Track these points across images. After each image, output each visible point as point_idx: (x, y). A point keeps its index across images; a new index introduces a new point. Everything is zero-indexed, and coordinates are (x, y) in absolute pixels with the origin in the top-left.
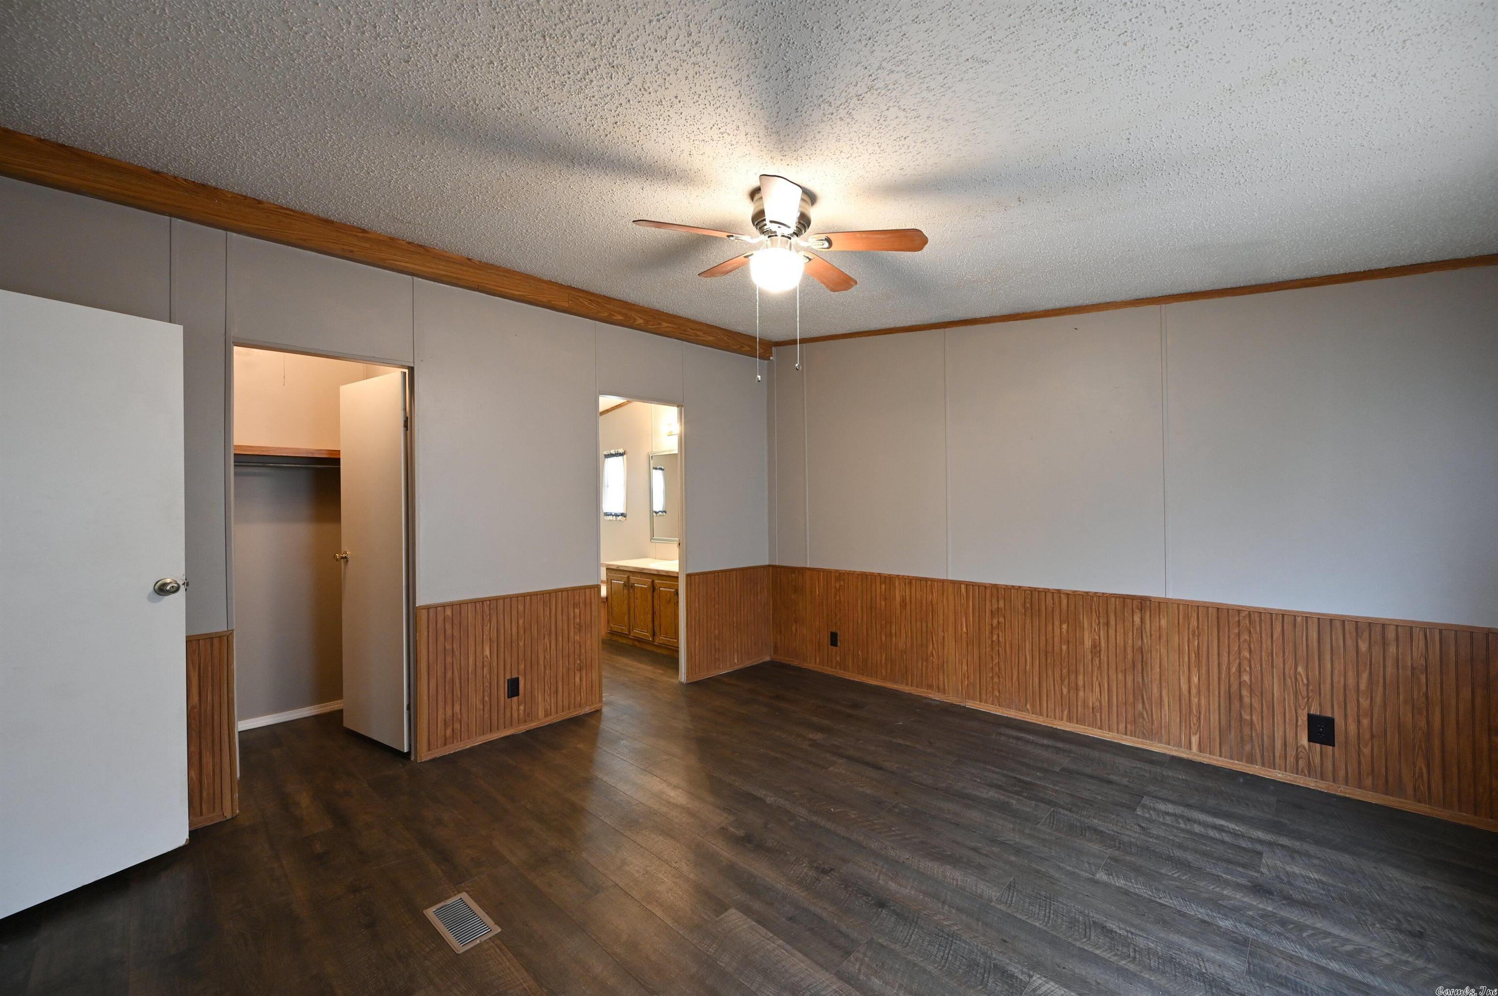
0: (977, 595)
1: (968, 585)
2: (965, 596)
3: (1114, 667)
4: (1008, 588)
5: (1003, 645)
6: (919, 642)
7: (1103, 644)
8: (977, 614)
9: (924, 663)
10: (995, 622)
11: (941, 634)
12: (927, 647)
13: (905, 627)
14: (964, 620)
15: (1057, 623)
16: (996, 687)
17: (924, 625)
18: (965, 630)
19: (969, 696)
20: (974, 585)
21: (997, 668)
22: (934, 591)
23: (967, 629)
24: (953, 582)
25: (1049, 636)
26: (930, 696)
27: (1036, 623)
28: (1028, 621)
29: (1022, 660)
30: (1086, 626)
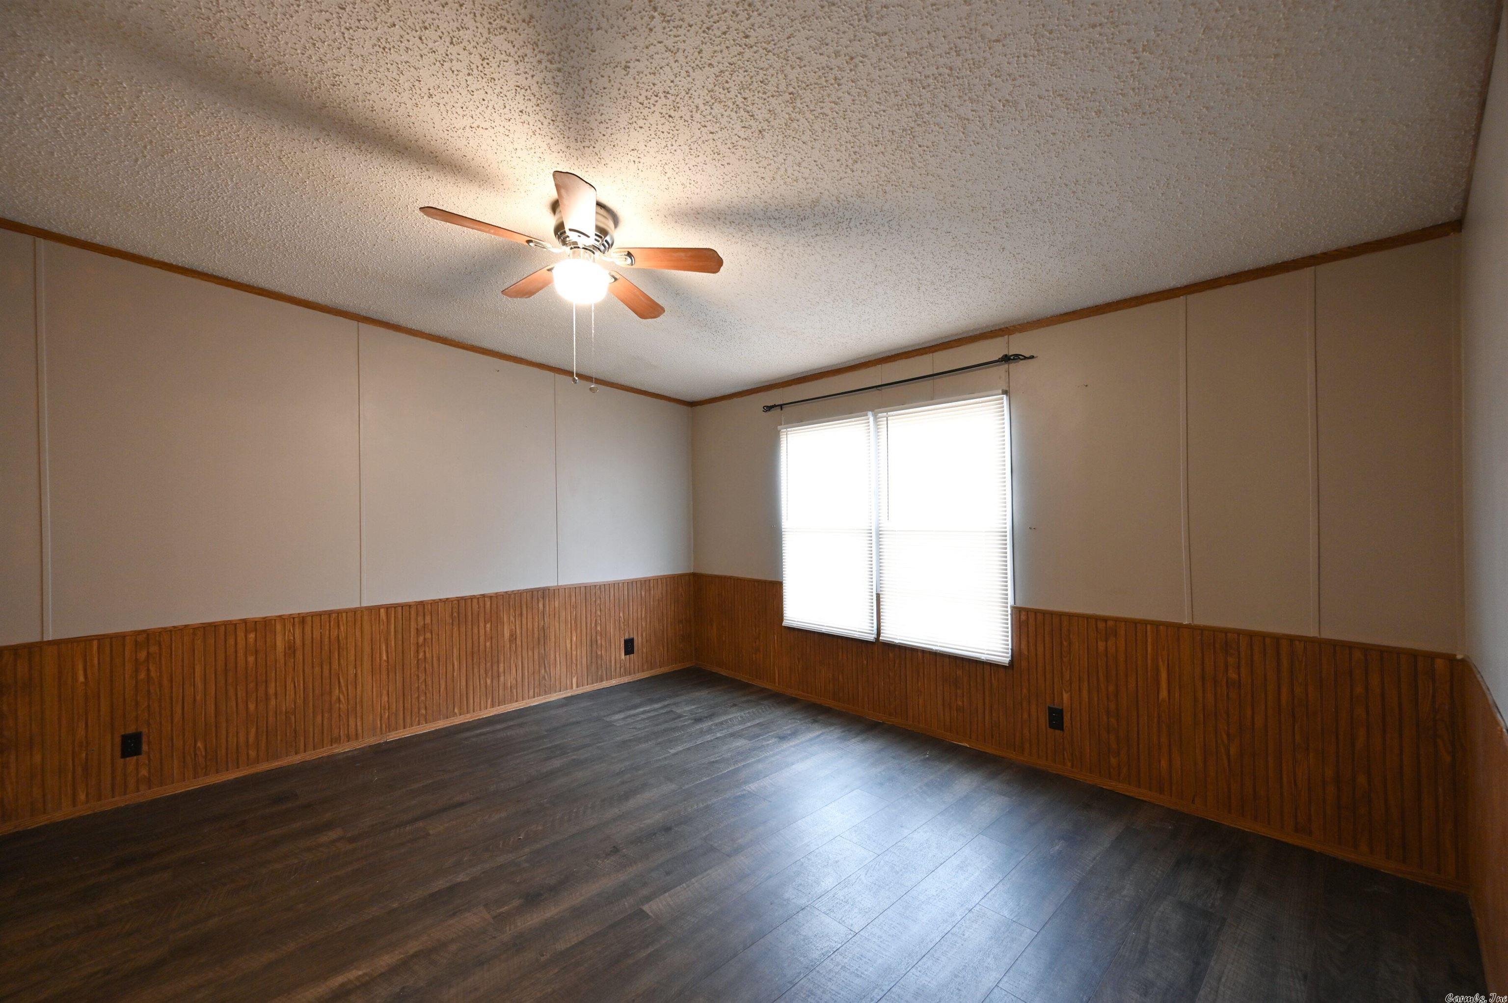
0: (400, 617)
1: (388, 608)
2: (385, 620)
3: (526, 647)
4: (435, 603)
5: (430, 660)
6: (317, 692)
7: (518, 632)
8: (400, 637)
9: (326, 715)
10: (421, 639)
11: (352, 671)
12: (330, 693)
13: (293, 679)
14: (384, 648)
15: (482, 625)
16: (422, 705)
17: (326, 668)
18: (385, 658)
19: (389, 729)
20: (395, 606)
21: (424, 686)
22: (341, 623)
23: (388, 657)
24: (370, 609)
25: (476, 638)
26: (336, 751)
27: (463, 629)
28: (455, 629)
29: (450, 668)
30: (505, 620)
